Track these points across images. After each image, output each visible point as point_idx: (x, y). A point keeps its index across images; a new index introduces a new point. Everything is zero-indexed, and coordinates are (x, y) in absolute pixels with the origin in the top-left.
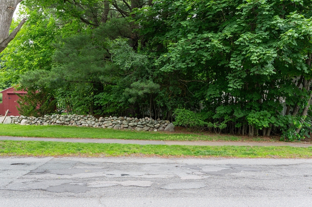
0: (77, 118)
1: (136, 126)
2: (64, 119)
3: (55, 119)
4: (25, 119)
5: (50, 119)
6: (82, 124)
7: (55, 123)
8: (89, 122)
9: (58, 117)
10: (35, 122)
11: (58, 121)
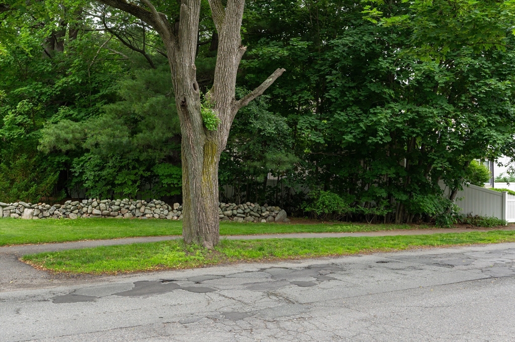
0: (136, 206)
1: (235, 215)
2: (108, 207)
3: (90, 207)
4: (29, 208)
5: (80, 208)
6: (145, 214)
7: (91, 213)
8: (158, 211)
9: (95, 203)
10: (51, 213)
11: (96, 211)
